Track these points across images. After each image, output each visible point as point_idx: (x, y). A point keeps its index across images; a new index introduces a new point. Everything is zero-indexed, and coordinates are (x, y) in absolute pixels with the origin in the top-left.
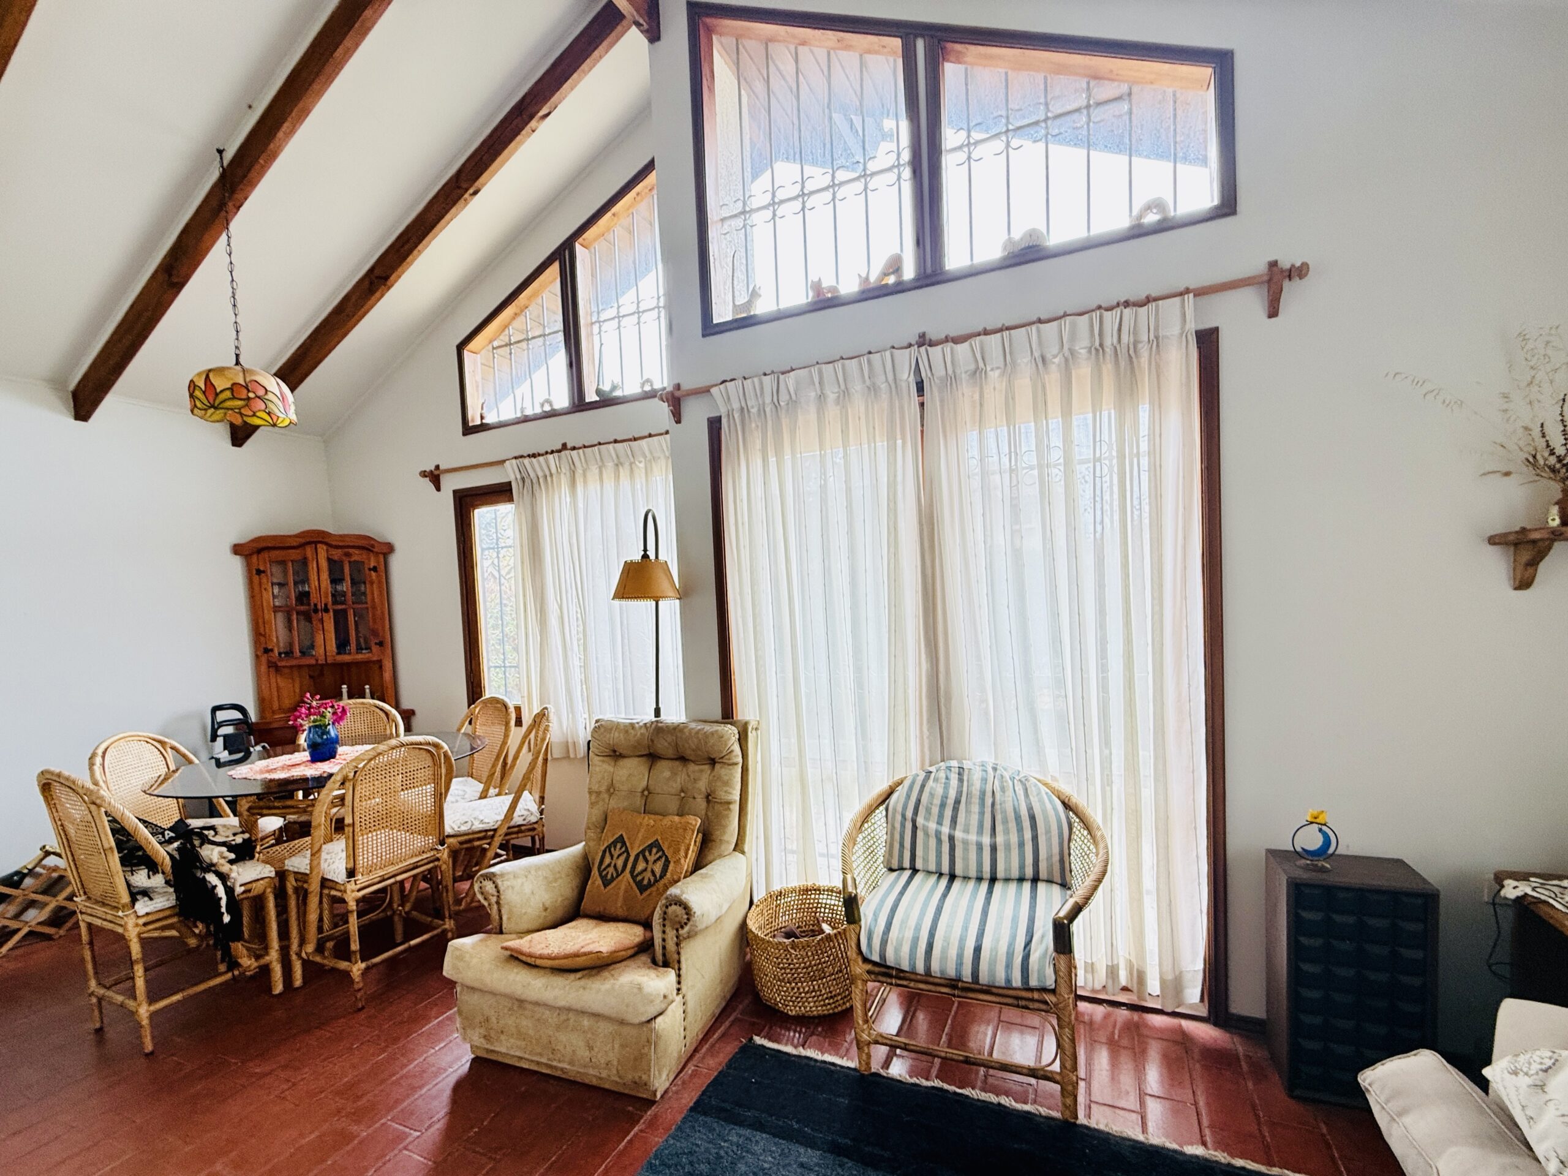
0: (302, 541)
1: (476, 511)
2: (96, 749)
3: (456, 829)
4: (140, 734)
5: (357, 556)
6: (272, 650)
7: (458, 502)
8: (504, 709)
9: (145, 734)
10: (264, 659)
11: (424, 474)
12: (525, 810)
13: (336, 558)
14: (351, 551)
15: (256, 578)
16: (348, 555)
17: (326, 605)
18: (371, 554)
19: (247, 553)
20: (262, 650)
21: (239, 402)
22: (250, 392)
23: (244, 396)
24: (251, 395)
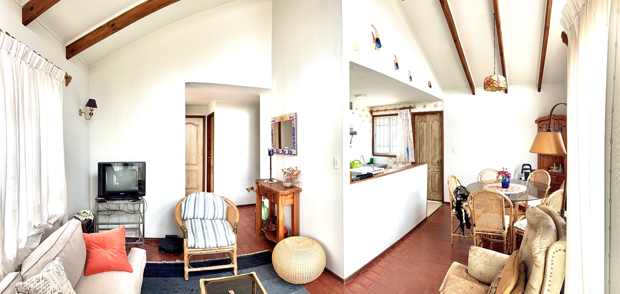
0: (548, 118)
5: (560, 122)
13: (556, 123)
14: (559, 120)
15: (539, 129)
19: (538, 122)
21: (488, 86)
22: (490, 82)
23: (488, 84)
24: (490, 83)
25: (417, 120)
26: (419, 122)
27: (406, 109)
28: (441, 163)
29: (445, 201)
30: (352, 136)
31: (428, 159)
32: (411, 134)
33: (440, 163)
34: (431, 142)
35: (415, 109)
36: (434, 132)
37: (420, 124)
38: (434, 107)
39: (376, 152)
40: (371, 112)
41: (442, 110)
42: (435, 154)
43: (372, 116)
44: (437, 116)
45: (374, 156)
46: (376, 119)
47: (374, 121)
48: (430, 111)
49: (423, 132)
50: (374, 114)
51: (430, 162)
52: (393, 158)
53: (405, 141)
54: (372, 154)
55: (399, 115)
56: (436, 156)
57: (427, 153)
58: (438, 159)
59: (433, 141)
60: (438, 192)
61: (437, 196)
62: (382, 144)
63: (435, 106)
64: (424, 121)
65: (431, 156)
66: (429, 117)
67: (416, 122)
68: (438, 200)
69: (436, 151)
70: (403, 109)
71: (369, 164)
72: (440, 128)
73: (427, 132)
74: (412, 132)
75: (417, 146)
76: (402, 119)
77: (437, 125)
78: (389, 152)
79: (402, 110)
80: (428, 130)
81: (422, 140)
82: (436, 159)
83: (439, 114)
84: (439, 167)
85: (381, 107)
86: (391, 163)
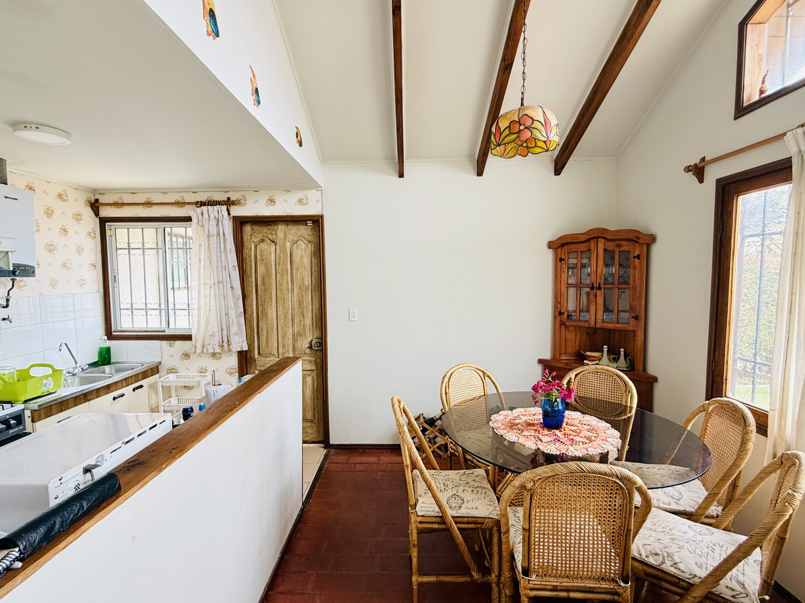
0: (587, 237)
1: (741, 198)
2: (447, 373)
3: (644, 556)
4: (472, 365)
5: (625, 246)
6: (563, 313)
7: (720, 191)
8: (742, 421)
9: (474, 366)
10: (558, 318)
11: (688, 169)
12: (738, 582)
13: (610, 248)
14: (621, 243)
15: (559, 263)
16: (619, 246)
17: (599, 284)
18: (637, 245)
19: (555, 247)
20: (558, 313)
21: (514, 136)
22: (520, 125)
23: (517, 130)
24: (522, 127)
25: (249, 237)
26: (256, 243)
27: (218, 206)
28: (320, 348)
29: (331, 443)
30: (13, 281)
31: (283, 341)
32: (236, 275)
33: (316, 349)
34: (290, 294)
35: (244, 207)
36: (299, 269)
37: (258, 247)
38: (297, 203)
39: (119, 328)
40: (95, 206)
41: (320, 213)
42: (302, 326)
43: (98, 219)
44: (304, 227)
45: (111, 341)
46: (113, 228)
47: (108, 233)
48: (285, 214)
49: (268, 269)
50: (105, 212)
51: (288, 348)
52: (178, 343)
53: (217, 294)
54: (107, 335)
55: (194, 220)
56: (305, 331)
57: (282, 325)
58: (309, 339)
59: (295, 292)
60: (311, 421)
61: (310, 431)
62: (139, 303)
63: (300, 201)
64: (269, 241)
65: (291, 331)
66: (283, 231)
67: (246, 243)
68: (313, 440)
69: (306, 319)
70: (208, 205)
71: (96, 367)
72: (315, 258)
73: (280, 269)
74: (237, 268)
75: (252, 306)
76: (204, 232)
77: (306, 252)
78: (164, 325)
79: (204, 208)
80: (281, 265)
81: (265, 290)
82: (306, 337)
83: (310, 223)
84: (314, 359)
85: (132, 193)
86: (172, 356)
